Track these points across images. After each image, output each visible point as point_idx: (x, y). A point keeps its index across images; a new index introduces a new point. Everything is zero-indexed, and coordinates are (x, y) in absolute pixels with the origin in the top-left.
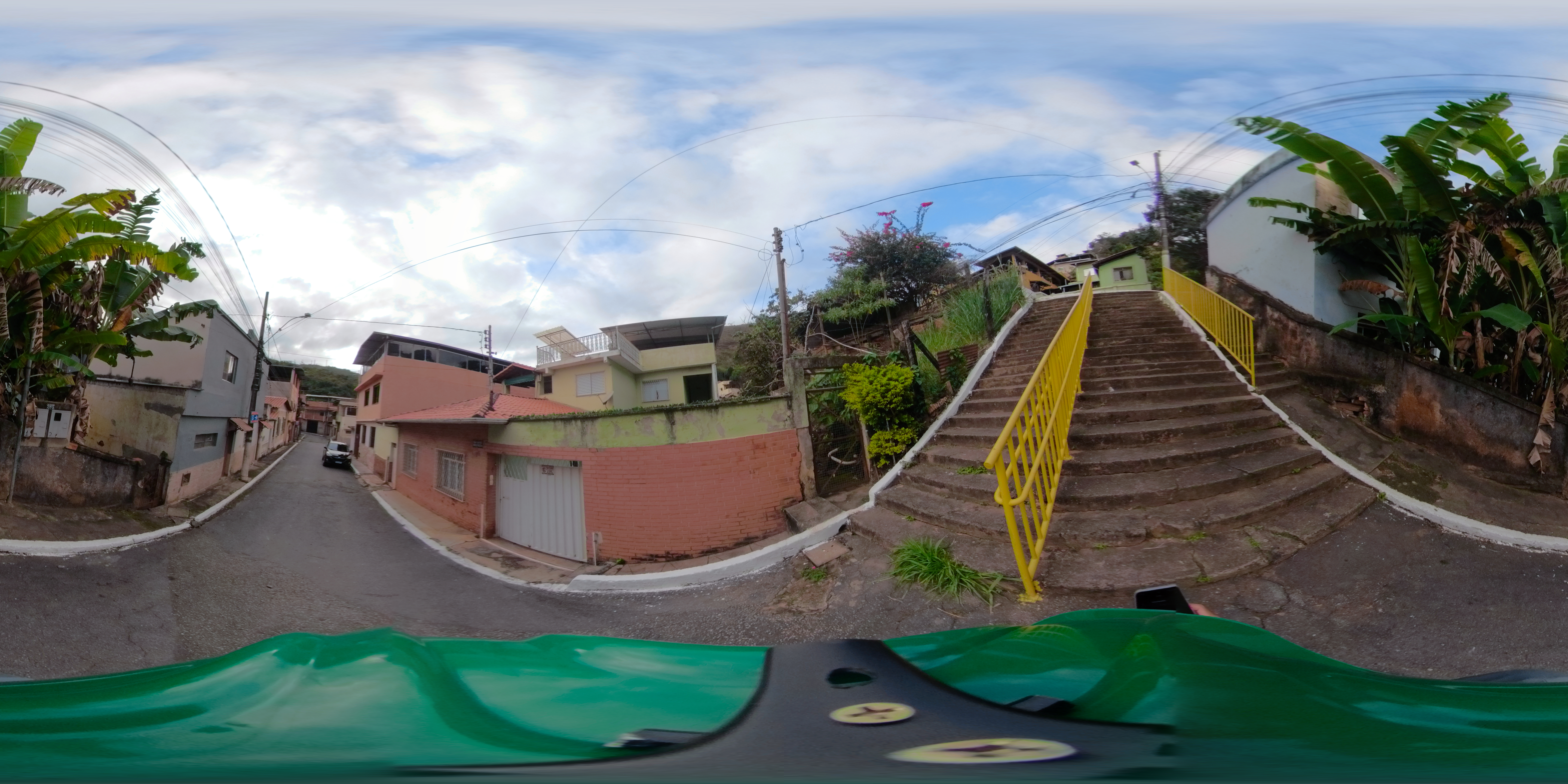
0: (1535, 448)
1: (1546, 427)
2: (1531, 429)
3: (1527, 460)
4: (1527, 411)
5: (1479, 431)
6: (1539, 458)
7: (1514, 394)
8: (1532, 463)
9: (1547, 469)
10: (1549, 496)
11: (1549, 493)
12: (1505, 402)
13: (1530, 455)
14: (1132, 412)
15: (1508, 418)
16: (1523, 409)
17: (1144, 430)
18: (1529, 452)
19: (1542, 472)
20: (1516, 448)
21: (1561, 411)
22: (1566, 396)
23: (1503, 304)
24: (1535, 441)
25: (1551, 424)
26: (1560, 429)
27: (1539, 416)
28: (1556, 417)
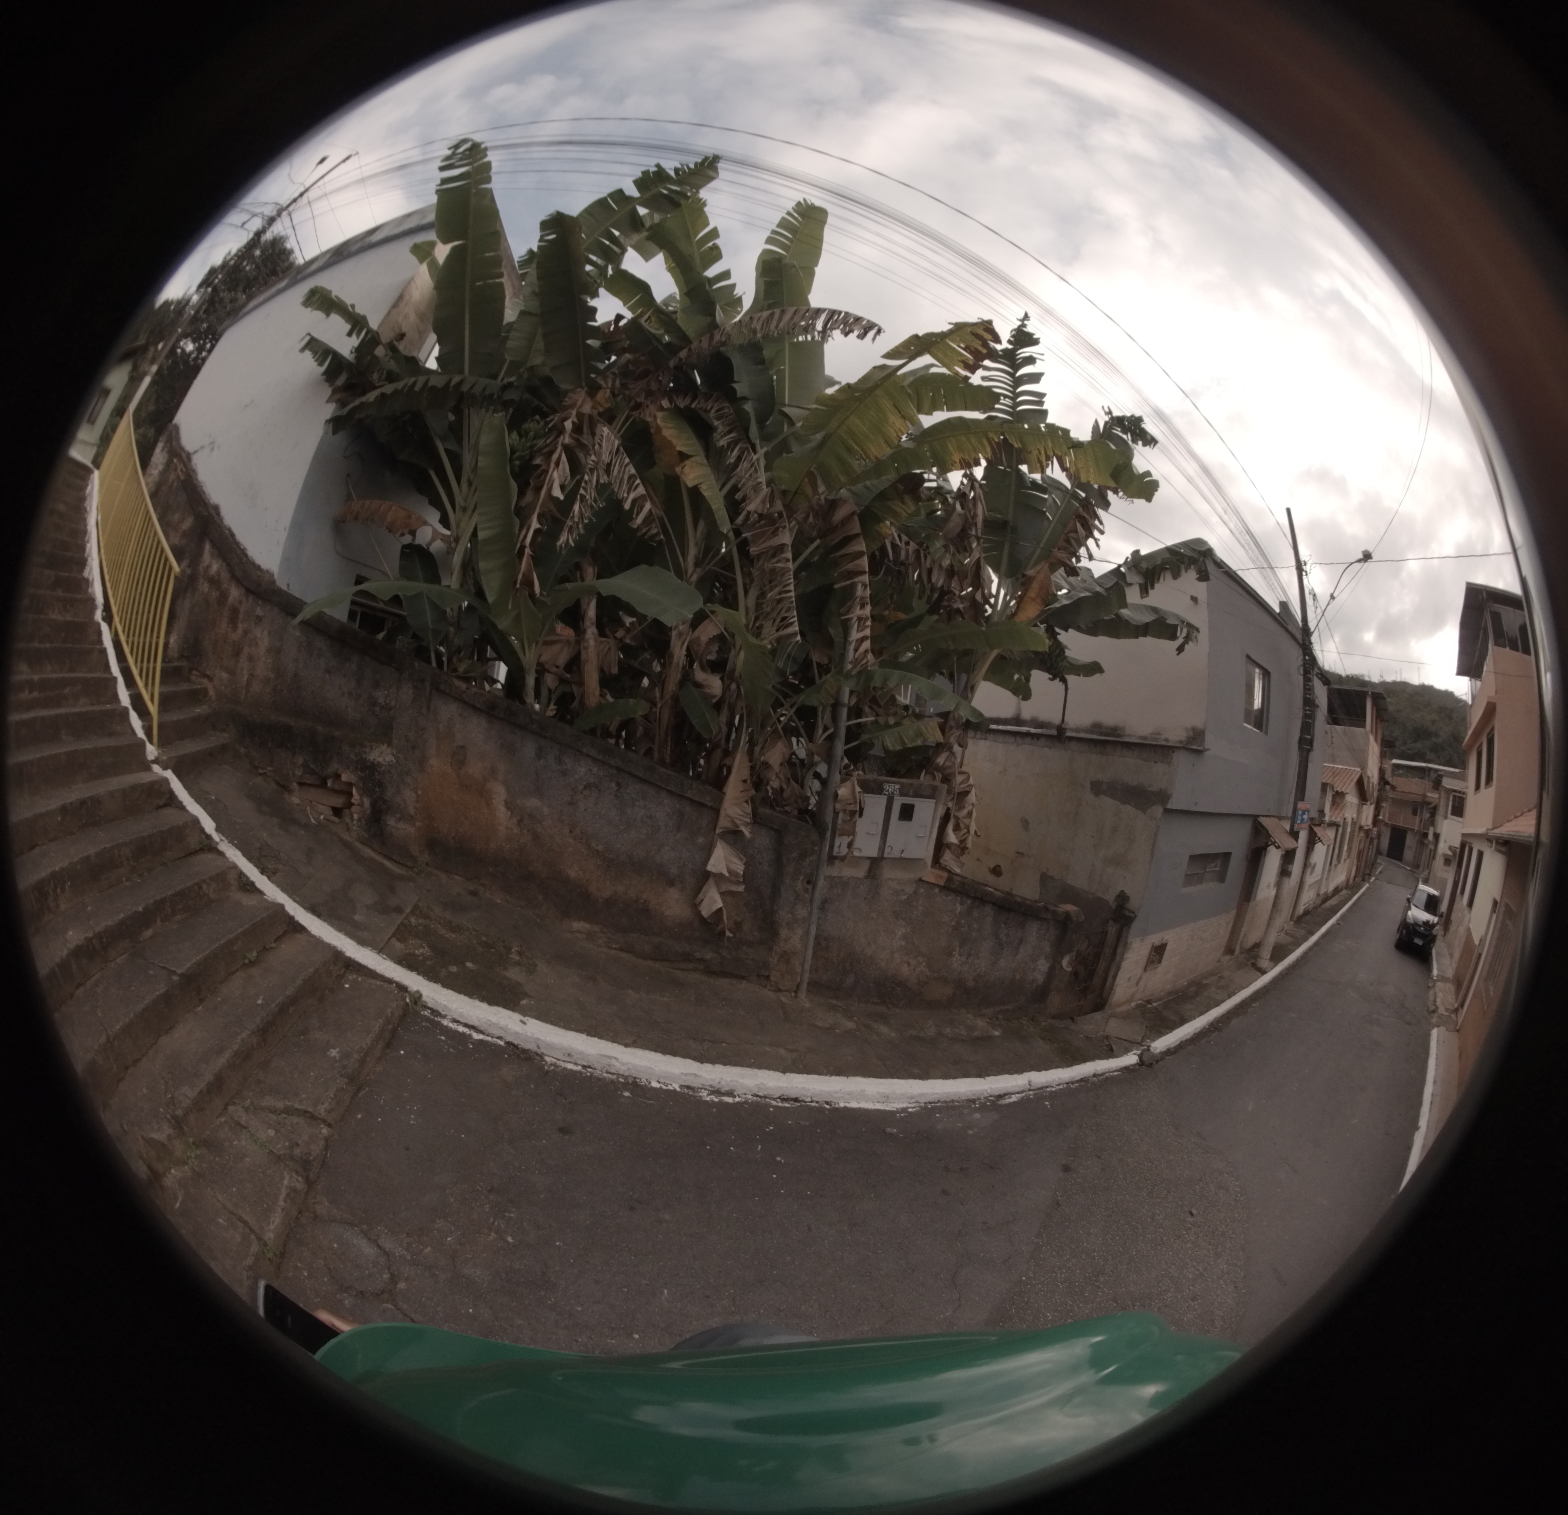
0: (711, 881)
1: (733, 836)
2: (701, 840)
3: (695, 907)
4: (692, 802)
5: (589, 847)
6: (720, 904)
7: (662, 762)
8: (705, 913)
9: (738, 926)
10: (744, 985)
11: (742, 978)
12: (640, 780)
13: (701, 896)
15: (650, 817)
16: (682, 797)
18: (698, 890)
19: (728, 934)
20: (671, 883)
21: (766, 801)
22: (776, 768)
23: (644, 567)
24: (710, 868)
25: (747, 832)
26: (763, 840)
27: (717, 811)
28: (755, 813)
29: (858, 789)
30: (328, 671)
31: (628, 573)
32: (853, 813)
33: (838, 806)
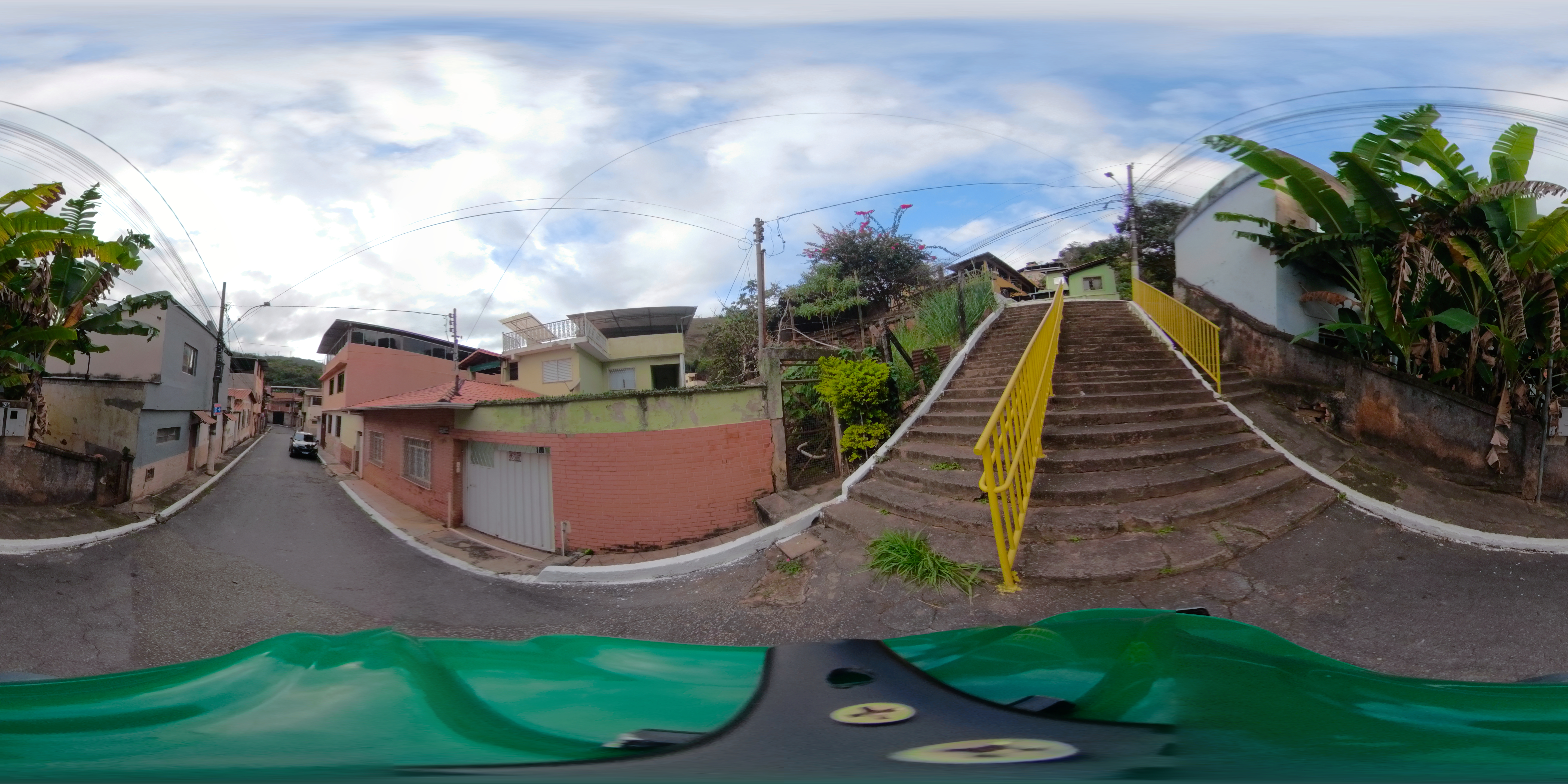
0: (1493, 449)
1: (1503, 429)
2: (1488, 430)
3: (1486, 459)
4: (1483, 412)
5: (1437, 434)
6: (1497, 458)
7: (1470, 396)
8: (1491, 463)
9: (1506, 468)
10: (1510, 496)
11: (1509, 493)
12: (1461, 404)
13: (1489, 455)
14: (1103, 415)
15: (1465, 420)
16: (1479, 411)
17: (1115, 432)
18: (1487, 453)
19: (1502, 472)
20: (1474, 450)
21: (1517, 412)
22: (1521, 396)
23: (1453, 308)
24: (1492, 442)
25: (1509, 426)
26: (1517, 430)
27: (1495, 417)
28: (1512, 417)
29: (1559, 405)
30: (1312, 363)
31: (1445, 312)
32: (1557, 416)
33: (1550, 413)
